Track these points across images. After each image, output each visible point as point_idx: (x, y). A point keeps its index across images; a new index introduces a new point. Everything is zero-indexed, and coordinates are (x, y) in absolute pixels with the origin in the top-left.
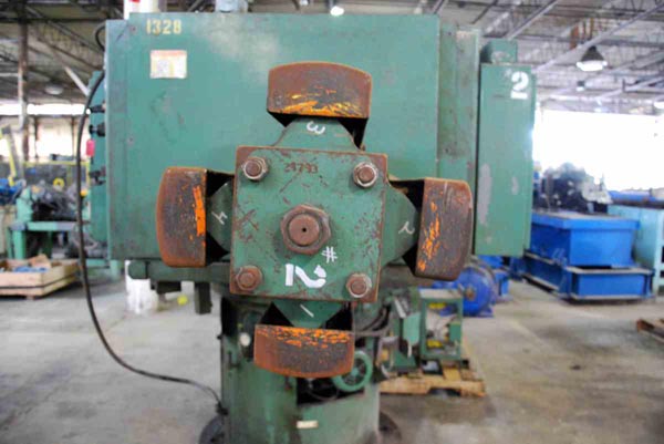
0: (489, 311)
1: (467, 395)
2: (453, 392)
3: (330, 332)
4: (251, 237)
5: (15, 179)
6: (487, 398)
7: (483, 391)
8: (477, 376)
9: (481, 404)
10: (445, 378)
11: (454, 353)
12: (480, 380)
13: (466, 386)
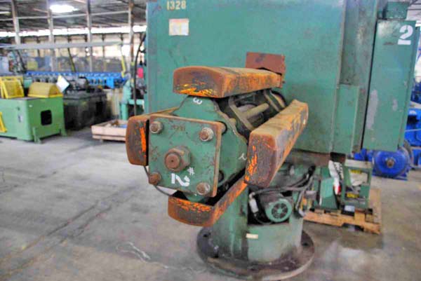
0: (405, 175)
1: (368, 231)
2: (359, 228)
3: (202, 205)
4: (156, 159)
5: (126, 73)
6: (381, 235)
7: (379, 231)
8: (376, 220)
9: (377, 238)
10: (354, 219)
11: (364, 203)
12: (377, 223)
13: (368, 226)
